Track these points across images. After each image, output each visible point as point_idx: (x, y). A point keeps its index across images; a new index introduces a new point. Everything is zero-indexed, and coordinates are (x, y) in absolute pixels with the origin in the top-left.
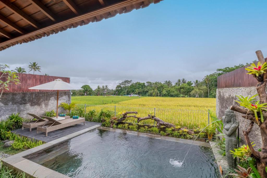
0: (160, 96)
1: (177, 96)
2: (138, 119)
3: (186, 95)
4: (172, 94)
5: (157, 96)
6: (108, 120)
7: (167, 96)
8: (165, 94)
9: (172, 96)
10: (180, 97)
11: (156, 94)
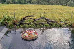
0: (14, 3)
1: (24, 3)
2: (34, 20)
3: (28, 3)
4: (21, 2)
5: (12, 3)
6: (10, 23)
7: (18, 4)
8: (17, 2)
9: (21, 3)
10: (25, 4)
11: (11, 2)
